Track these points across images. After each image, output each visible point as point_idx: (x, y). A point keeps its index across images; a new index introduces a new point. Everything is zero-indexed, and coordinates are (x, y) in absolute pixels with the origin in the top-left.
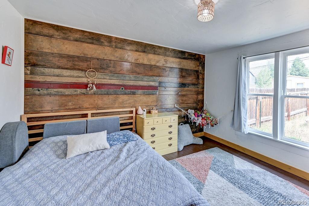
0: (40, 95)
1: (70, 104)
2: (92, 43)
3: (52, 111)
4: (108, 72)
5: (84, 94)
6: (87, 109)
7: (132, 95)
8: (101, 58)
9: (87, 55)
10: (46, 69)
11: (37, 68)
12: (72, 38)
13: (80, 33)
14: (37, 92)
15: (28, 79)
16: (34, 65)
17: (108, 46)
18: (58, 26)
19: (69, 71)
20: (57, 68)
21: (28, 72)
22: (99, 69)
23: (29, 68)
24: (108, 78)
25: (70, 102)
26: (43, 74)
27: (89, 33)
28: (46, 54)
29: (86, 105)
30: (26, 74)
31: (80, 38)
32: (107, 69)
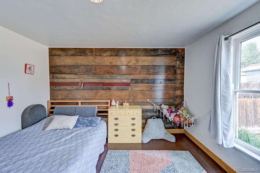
0: (56, 90)
1: (70, 95)
2: (81, 55)
3: (62, 99)
4: (91, 74)
5: (78, 89)
6: (79, 99)
7: (108, 91)
8: (86, 65)
9: (79, 64)
10: (58, 75)
11: (55, 75)
12: (70, 54)
13: (73, 50)
14: (55, 88)
15: (51, 81)
16: (54, 73)
17: (90, 56)
18: (63, 48)
19: (69, 75)
20: (63, 74)
21: (51, 77)
22: (85, 73)
23: (51, 75)
24: (91, 78)
25: (70, 94)
26: (57, 78)
27: (79, 49)
28: (58, 66)
29: (79, 97)
30: (50, 78)
31: (74, 53)
32: (90, 72)
